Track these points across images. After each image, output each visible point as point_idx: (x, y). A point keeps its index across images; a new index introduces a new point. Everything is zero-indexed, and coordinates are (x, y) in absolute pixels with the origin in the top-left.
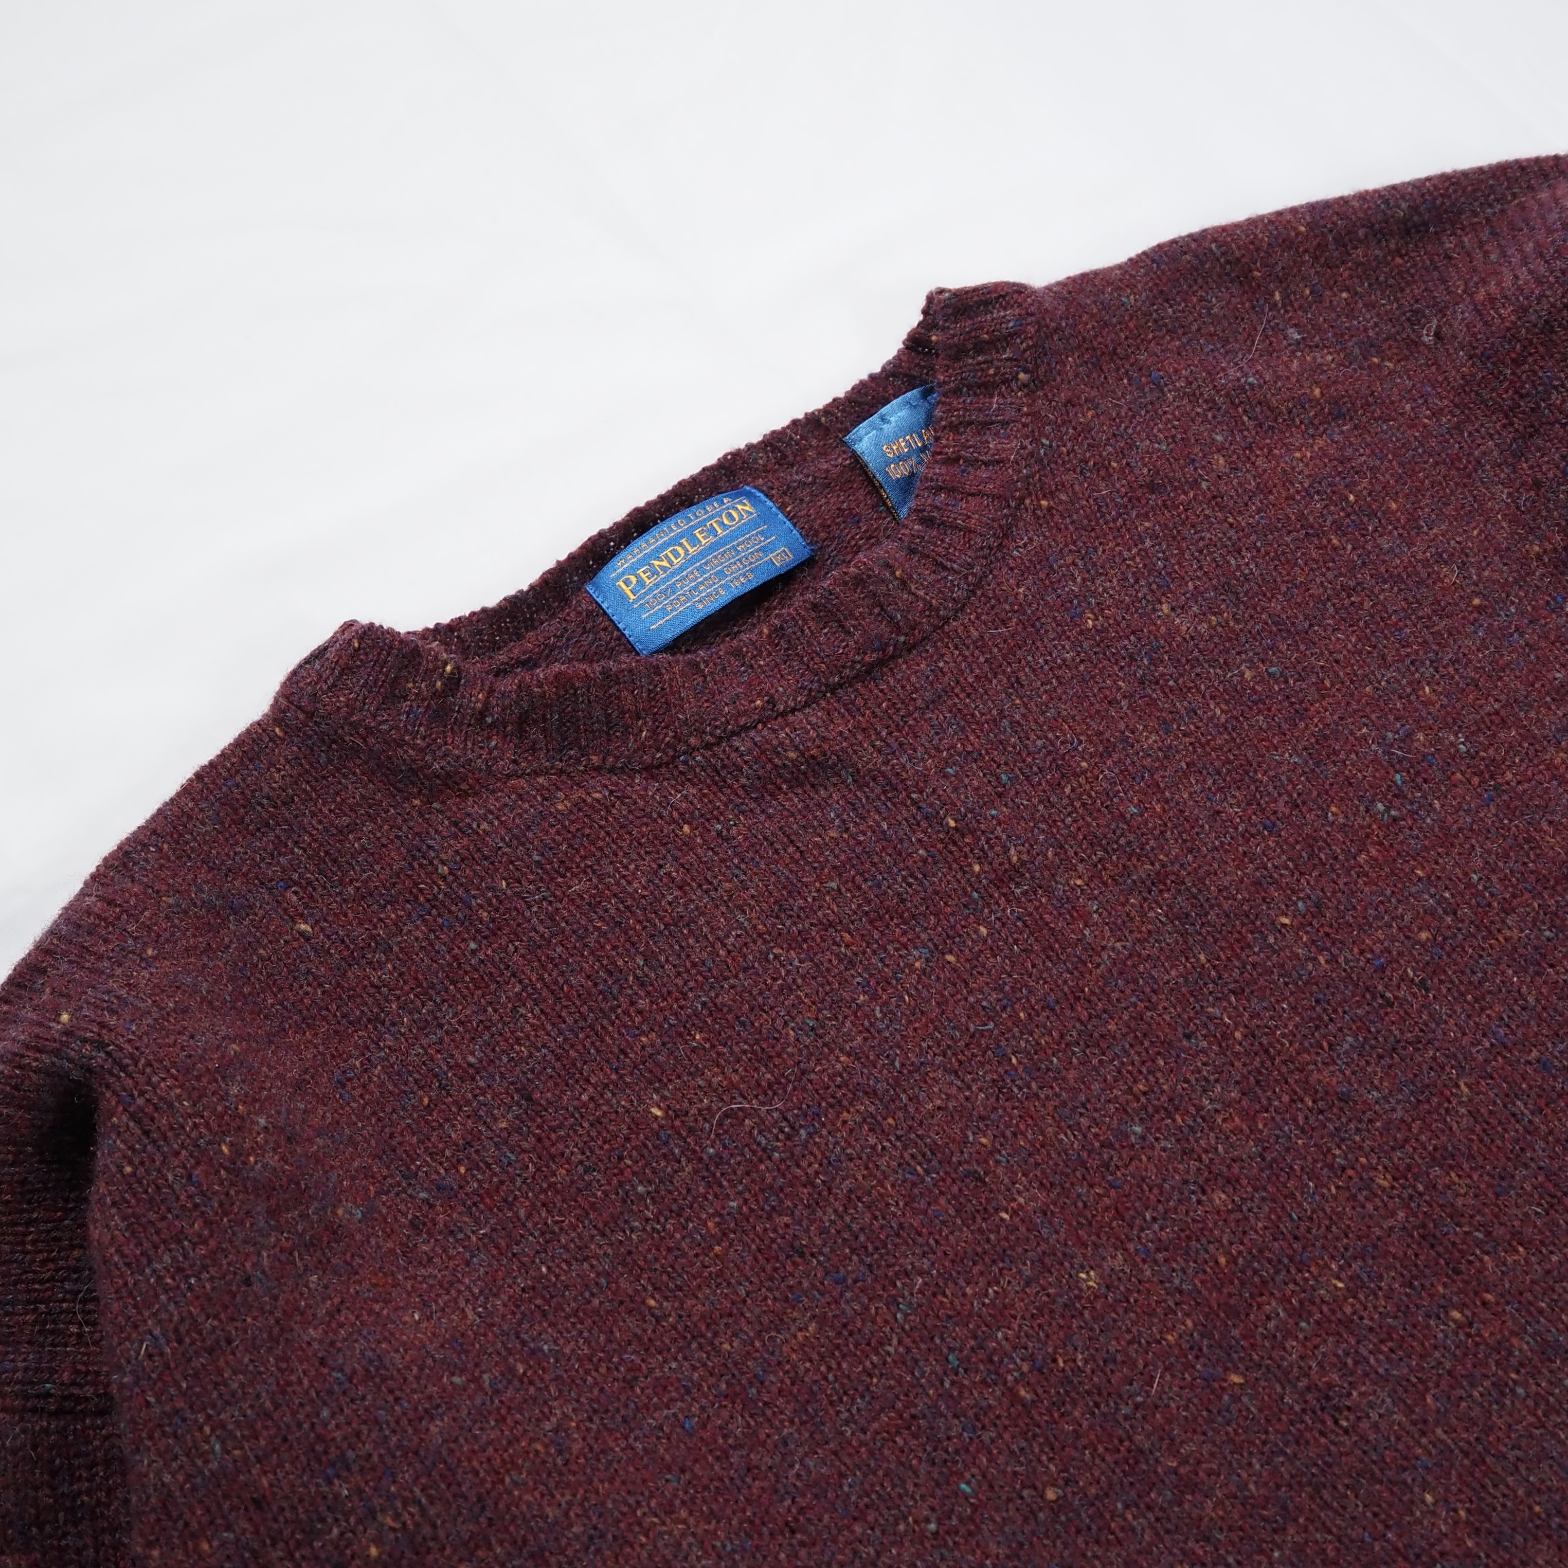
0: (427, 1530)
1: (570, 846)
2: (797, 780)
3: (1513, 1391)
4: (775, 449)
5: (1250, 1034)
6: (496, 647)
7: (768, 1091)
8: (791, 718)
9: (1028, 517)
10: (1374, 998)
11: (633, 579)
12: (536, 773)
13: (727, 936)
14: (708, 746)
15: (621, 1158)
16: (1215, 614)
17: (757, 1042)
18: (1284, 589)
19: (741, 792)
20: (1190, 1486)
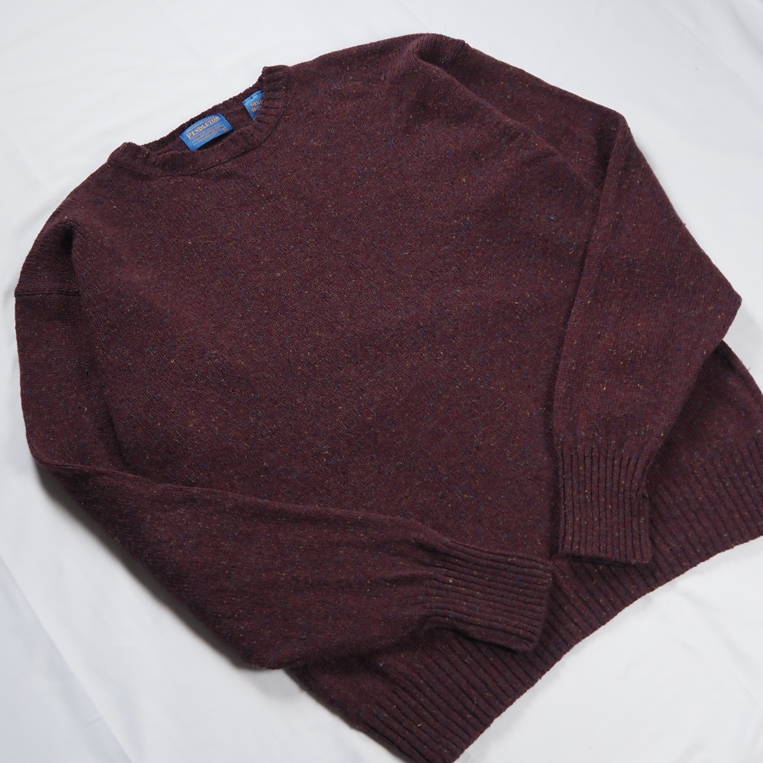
0: (139, 308)
1: (174, 191)
2: (225, 177)
3: (363, 294)
4: (226, 105)
5: (319, 229)
6: (159, 149)
7: (214, 239)
8: (224, 164)
9: (283, 120)
10: (347, 221)
11: (190, 134)
12: (166, 176)
13: (207, 209)
14: (205, 170)
15: (182, 252)
16: (323, 142)
17: (212, 230)
18: (340, 136)
19: (212, 180)
20: (295, 311)
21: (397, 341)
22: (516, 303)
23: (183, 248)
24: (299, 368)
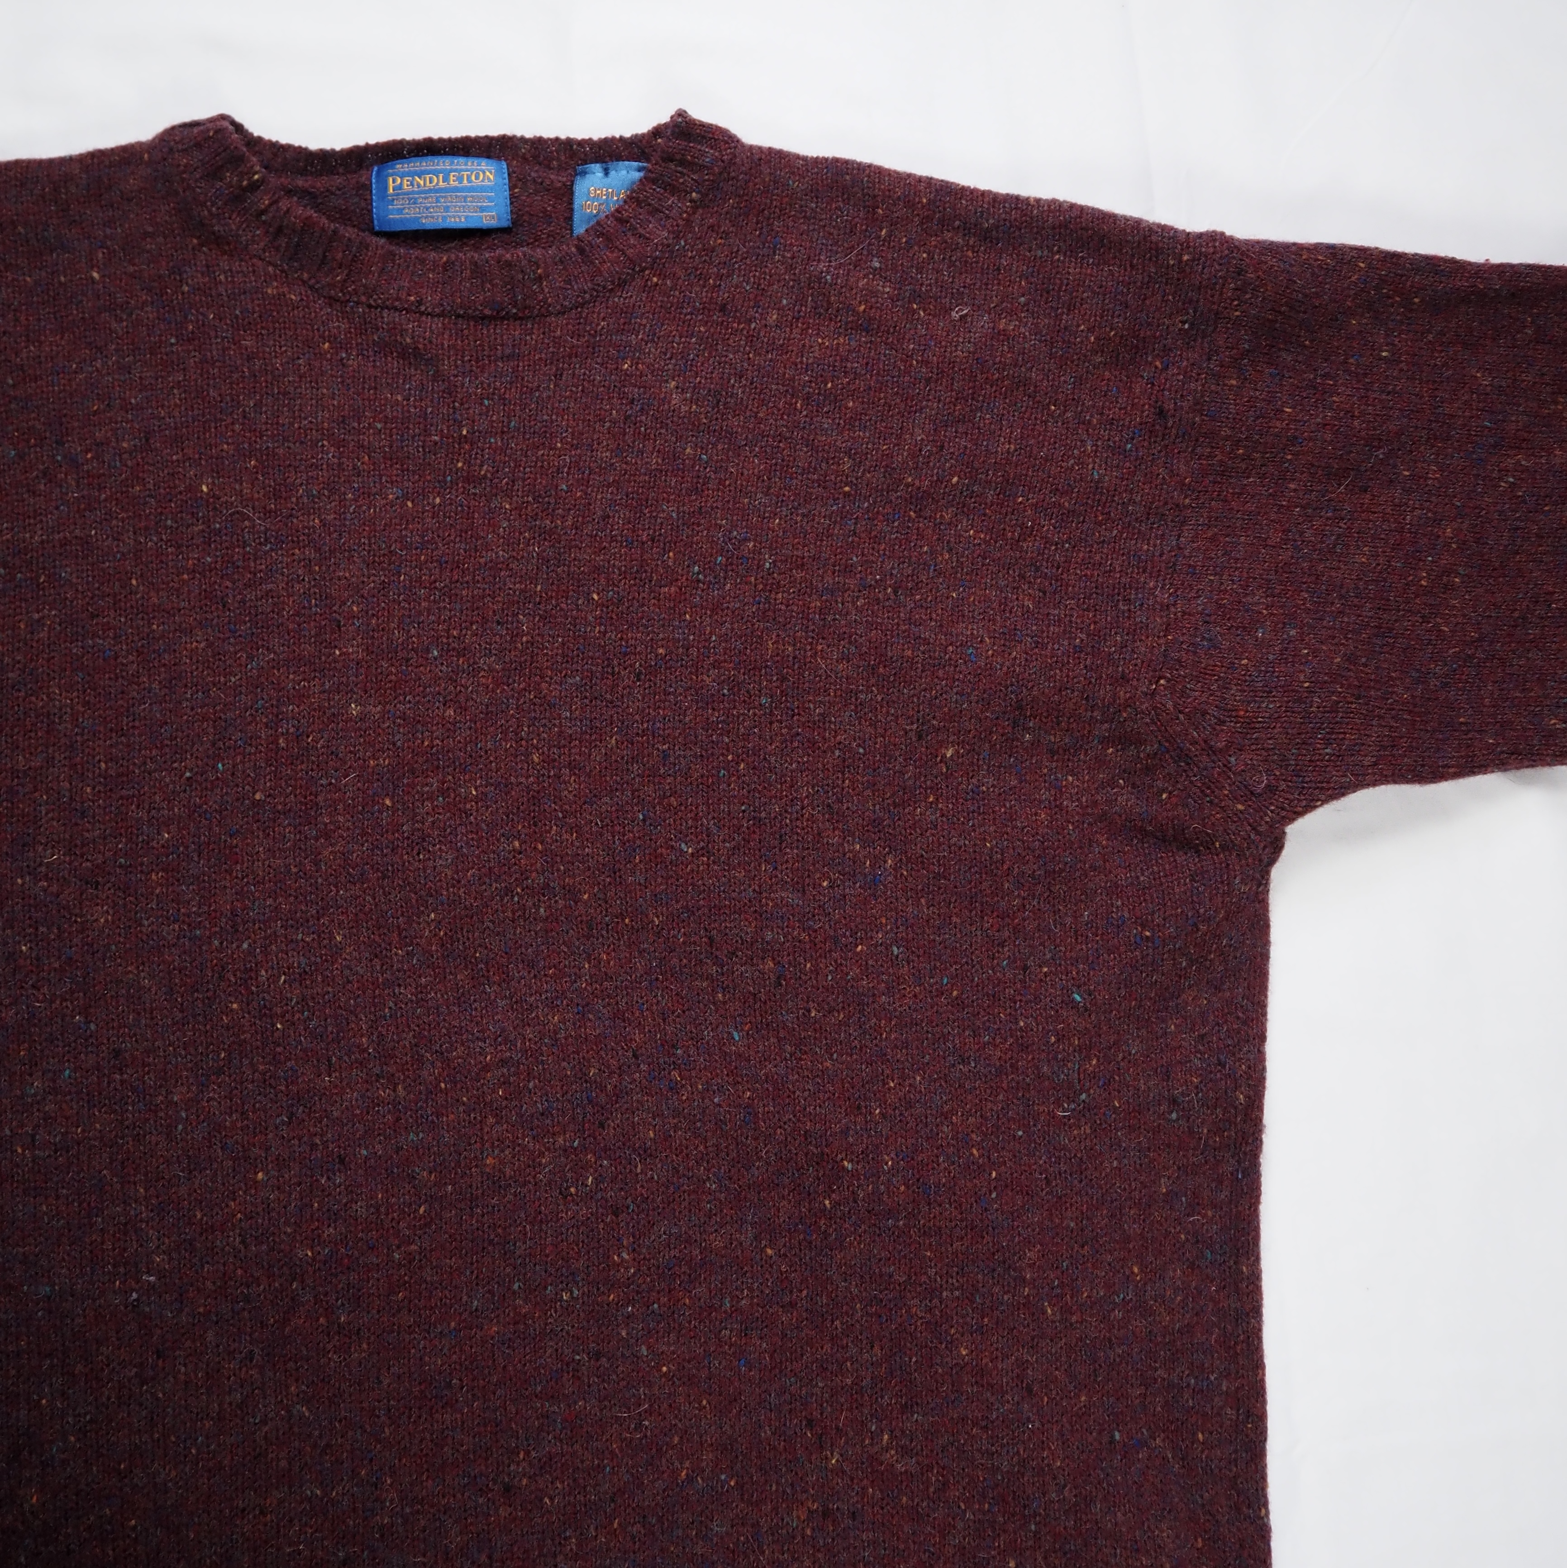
1: (260, 317)
2: (403, 355)
5: (531, 643)
7: (267, 513)
8: (423, 318)
9: (640, 284)
10: (608, 666)
11: (399, 181)
12: (270, 263)
13: (305, 419)
14: (370, 306)
15: (170, 501)
16: (696, 404)
17: (280, 485)
18: (748, 414)
19: (370, 342)
20: (327, 835)
21: (506, 1083)
22: (846, 1163)
23: (181, 493)
24: (235, 1006)
